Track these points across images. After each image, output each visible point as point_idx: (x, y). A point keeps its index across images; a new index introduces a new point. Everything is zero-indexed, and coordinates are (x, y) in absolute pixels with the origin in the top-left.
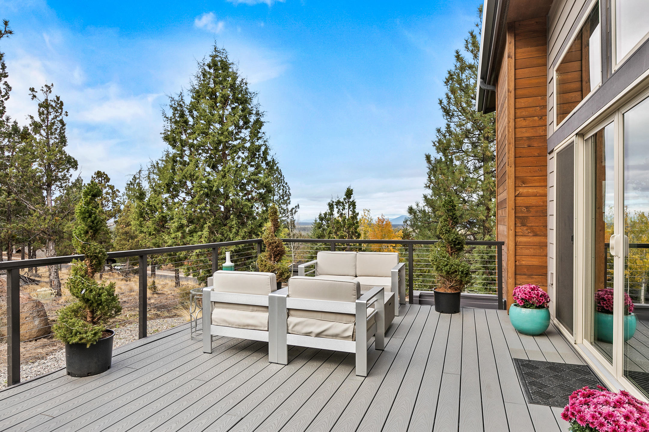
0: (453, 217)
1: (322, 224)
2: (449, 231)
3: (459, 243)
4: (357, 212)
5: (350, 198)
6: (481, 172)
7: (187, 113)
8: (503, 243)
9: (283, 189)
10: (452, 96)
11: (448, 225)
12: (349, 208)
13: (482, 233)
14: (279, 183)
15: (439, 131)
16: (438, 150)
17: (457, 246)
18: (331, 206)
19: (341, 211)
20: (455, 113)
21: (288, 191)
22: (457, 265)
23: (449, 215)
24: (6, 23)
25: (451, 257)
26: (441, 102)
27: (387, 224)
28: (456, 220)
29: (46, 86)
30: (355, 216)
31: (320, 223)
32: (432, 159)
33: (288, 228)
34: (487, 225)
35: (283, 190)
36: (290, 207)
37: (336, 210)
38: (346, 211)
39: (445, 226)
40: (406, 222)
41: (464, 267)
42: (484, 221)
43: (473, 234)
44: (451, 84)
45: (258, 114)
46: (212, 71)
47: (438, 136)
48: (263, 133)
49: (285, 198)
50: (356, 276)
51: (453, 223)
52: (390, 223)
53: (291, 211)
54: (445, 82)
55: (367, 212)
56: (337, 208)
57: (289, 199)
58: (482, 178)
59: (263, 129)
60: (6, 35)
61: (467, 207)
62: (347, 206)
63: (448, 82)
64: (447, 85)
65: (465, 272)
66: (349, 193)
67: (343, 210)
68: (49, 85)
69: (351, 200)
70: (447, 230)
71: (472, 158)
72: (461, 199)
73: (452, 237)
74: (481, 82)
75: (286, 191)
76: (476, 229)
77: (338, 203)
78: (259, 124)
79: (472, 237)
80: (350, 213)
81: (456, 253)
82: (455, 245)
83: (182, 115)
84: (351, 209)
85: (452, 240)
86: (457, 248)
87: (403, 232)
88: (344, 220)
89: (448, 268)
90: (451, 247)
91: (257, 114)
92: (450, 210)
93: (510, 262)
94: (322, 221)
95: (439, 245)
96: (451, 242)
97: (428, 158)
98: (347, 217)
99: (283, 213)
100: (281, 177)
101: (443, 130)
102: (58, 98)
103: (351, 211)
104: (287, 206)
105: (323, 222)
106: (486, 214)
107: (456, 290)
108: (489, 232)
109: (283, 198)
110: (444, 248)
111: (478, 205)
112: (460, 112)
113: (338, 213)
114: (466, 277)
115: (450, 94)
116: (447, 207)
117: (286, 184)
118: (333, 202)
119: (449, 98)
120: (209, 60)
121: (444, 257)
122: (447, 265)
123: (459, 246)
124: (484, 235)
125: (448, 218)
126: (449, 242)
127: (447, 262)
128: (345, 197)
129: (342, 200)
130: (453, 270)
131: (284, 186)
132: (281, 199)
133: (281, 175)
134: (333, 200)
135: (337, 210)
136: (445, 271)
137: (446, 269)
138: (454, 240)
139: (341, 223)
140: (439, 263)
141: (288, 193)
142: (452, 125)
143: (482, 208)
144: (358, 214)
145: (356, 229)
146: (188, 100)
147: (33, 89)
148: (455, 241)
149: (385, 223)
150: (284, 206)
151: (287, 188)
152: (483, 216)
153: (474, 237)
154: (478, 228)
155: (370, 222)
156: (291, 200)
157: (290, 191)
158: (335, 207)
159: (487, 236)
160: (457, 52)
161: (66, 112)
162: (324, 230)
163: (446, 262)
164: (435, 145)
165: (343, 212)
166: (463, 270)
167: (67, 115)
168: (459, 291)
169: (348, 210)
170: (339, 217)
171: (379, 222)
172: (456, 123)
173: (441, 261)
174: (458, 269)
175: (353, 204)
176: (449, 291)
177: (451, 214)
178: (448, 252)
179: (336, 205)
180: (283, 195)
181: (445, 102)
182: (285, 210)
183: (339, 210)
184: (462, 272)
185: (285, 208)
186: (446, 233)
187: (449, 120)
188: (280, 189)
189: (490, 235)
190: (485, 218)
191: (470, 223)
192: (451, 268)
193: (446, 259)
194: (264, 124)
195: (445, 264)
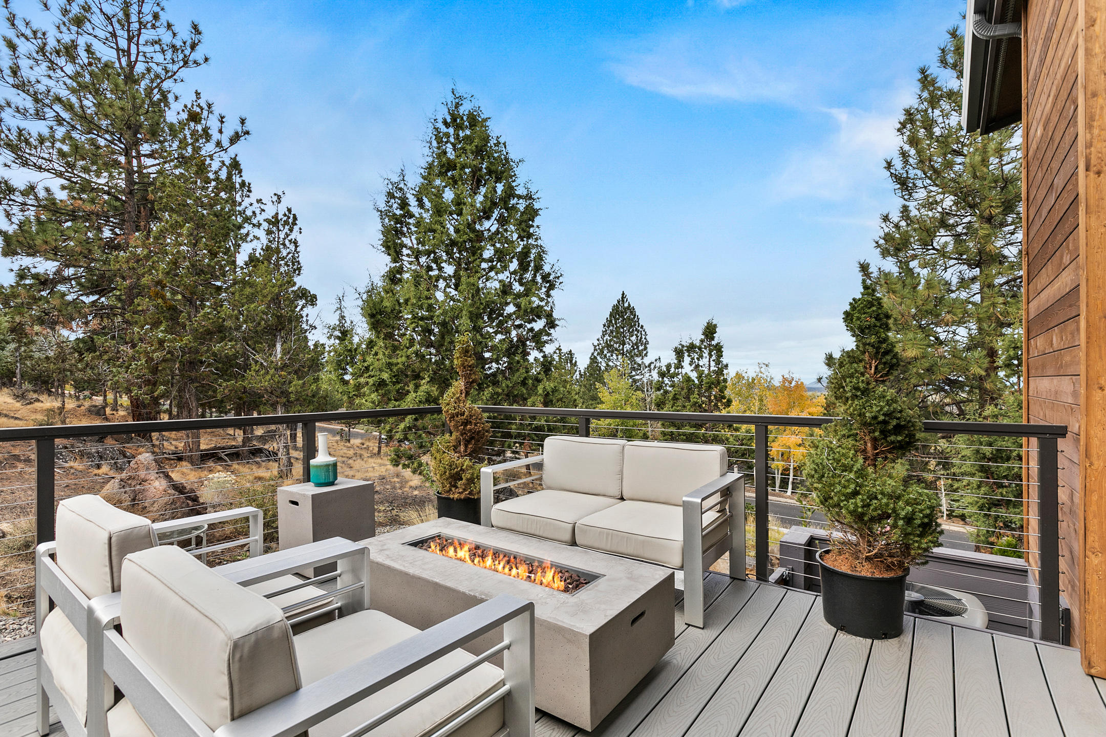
0: (878, 348)
1: (663, 382)
2: (865, 392)
3: (898, 429)
4: (725, 363)
5: (713, 339)
6: (976, 287)
7: (413, 202)
8: (1062, 432)
9: (636, 335)
10: (913, 152)
11: (863, 374)
12: (710, 356)
13: (977, 401)
14: (631, 327)
15: (886, 218)
16: (885, 253)
17: (892, 438)
18: (679, 353)
19: (696, 361)
20: (919, 183)
21: (643, 337)
22: (890, 496)
23: (865, 344)
24: (243, 121)
25: (870, 470)
26: (889, 165)
27: (797, 386)
28: (888, 357)
29: (275, 194)
30: (721, 369)
31: (659, 381)
32: (873, 269)
33: (643, 391)
34: (988, 385)
35: (637, 337)
36: (647, 361)
37: (687, 360)
38: (704, 362)
39: (852, 376)
40: (819, 380)
41: (915, 502)
42: (981, 378)
43: (958, 404)
44: (910, 130)
45: (531, 198)
46: (451, 130)
47: (885, 227)
48: (538, 227)
49: (641, 348)
50: (622, 499)
51: (880, 367)
52: (802, 383)
53: (649, 366)
54: (899, 130)
55: (764, 366)
56: (689, 356)
57: (646, 348)
58: (977, 298)
59: (537, 221)
60: (243, 138)
61: (944, 350)
62: (706, 354)
63: (904, 127)
64: (902, 134)
65: (918, 522)
66: (710, 331)
67: (698, 359)
68: (280, 193)
69: (714, 343)
70: (857, 389)
71: (956, 262)
72: (932, 338)
73: (875, 409)
74: (976, 23)
75: (641, 338)
76: (965, 395)
77: (691, 348)
78: (531, 213)
79: (955, 407)
80: (713, 364)
81: (889, 455)
82: (885, 433)
83: (404, 204)
84: (714, 357)
85: (875, 418)
86: (893, 442)
87: (826, 399)
88: (700, 377)
89: (860, 504)
90: (874, 440)
91: (529, 197)
92: (869, 327)
93: (1095, 497)
94: (663, 378)
95: (835, 431)
96: (870, 424)
97: (864, 268)
98: (706, 372)
99: (638, 369)
100: (634, 318)
101: (895, 217)
102: (289, 210)
103: (714, 361)
104: (642, 359)
105: (665, 379)
106: (986, 365)
107: (888, 568)
108: (992, 399)
109: (638, 347)
110: (850, 442)
111: (969, 349)
112: (930, 178)
113: (691, 365)
114: (922, 535)
115: (907, 147)
116: (858, 319)
117: (642, 327)
118: (683, 346)
119: (904, 155)
120: (443, 114)
121: (847, 468)
122: (855, 493)
123: (900, 438)
124: (982, 406)
125: (864, 353)
126: (865, 424)
127: (857, 485)
128: (703, 337)
129: (698, 343)
130: (875, 509)
131: (638, 331)
132: (634, 349)
133: (635, 315)
134: (682, 343)
135: (689, 359)
136: (850, 512)
137: (852, 507)
138: (881, 418)
139: (693, 381)
140: (831, 485)
141: (644, 341)
142: (912, 205)
143: (978, 353)
144: (727, 366)
145: (721, 391)
146: (414, 181)
147: (261, 200)
148: (885, 422)
149: (793, 384)
150: (638, 360)
151: (643, 333)
152: (979, 370)
153: (960, 409)
154: (969, 393)
155: (770, 382)
156: (648, 350)
157: (647, 337)
158: (686, 354)
159: (991, 408)
160: (923, 71)
161: (300, 229)
162: (666, 392)
163: (852, 486)
164: (878, 245)
165: (701, 363)
166: (913, 512)
167: (301, 233)
168: (900, 573)
169: (708, 359)
170: (692, 370)
171: (784, 382)
172: (920, 202)
173: (837, 480)
174: (894, 510)
175: (719, 349)
176: (865, 571)
177: (873, 339)
178: (864, 451)
179: (688, 351)
180: (636, 344)
181: (898, 164)
182: (639, 365)
183: (693, 359)
184: (909, 520)
185: (640, 363)
186: (855, 397)
187: (906, 197)
188: (632, 336)
189: (996, 405)
190: (984, 373)
191: (952, 383)
192: (869, 505)
193: (852, 476)
194: (540, 212)
195: (849, 491)
